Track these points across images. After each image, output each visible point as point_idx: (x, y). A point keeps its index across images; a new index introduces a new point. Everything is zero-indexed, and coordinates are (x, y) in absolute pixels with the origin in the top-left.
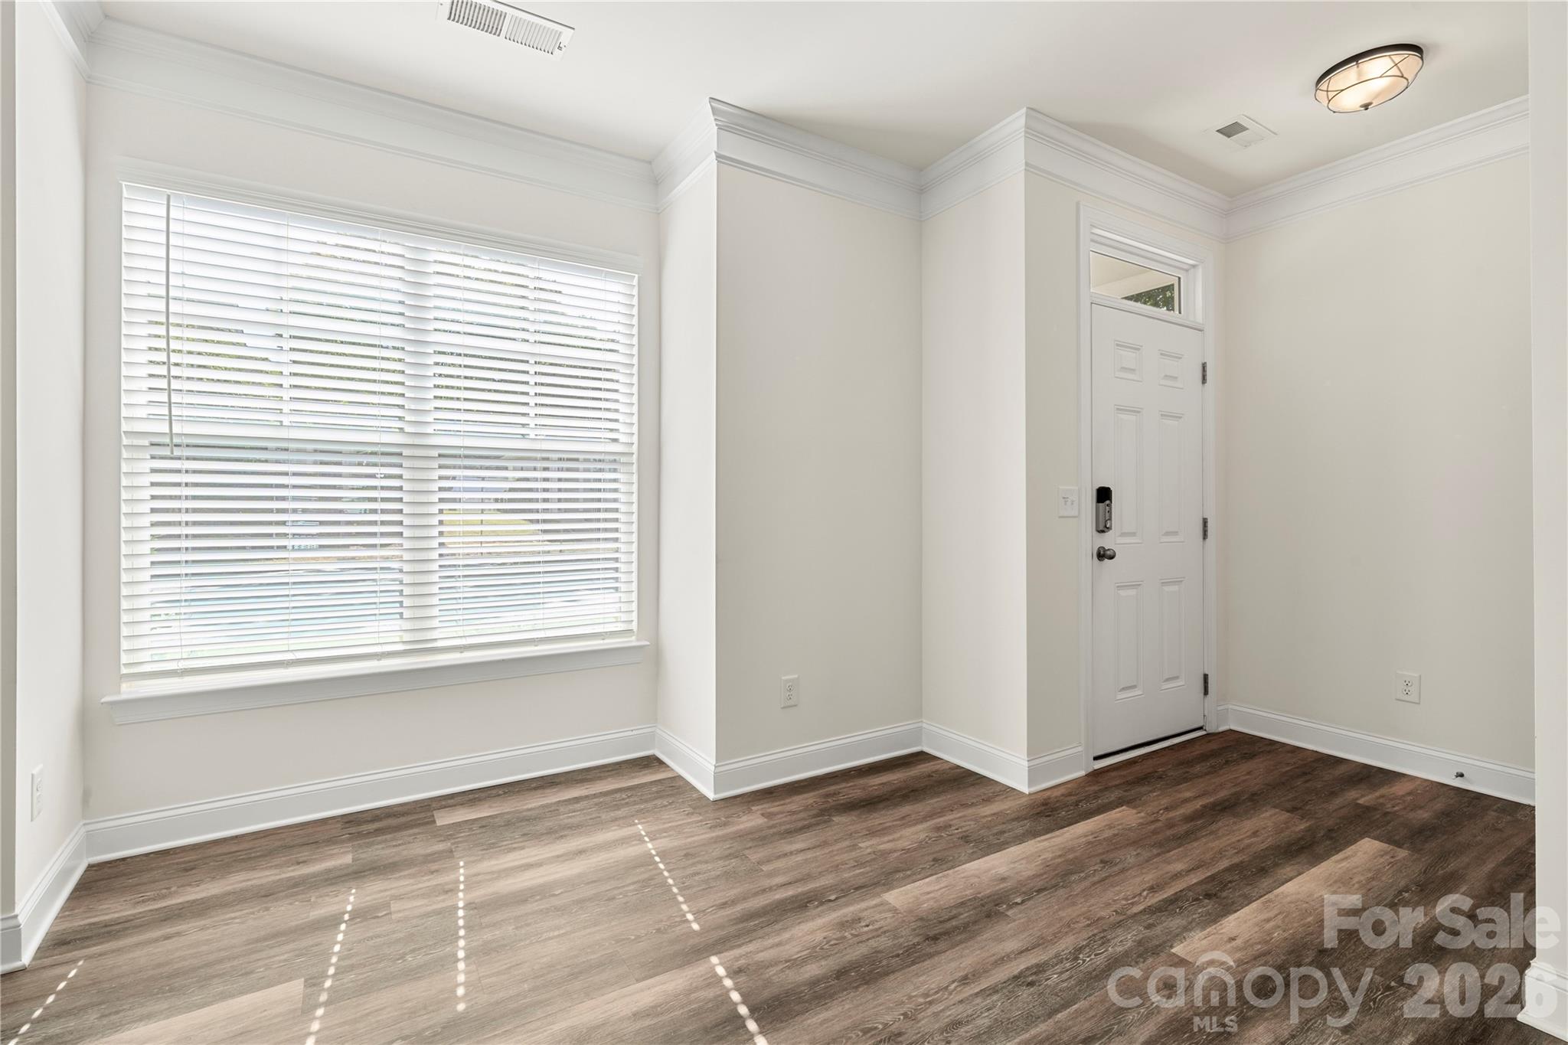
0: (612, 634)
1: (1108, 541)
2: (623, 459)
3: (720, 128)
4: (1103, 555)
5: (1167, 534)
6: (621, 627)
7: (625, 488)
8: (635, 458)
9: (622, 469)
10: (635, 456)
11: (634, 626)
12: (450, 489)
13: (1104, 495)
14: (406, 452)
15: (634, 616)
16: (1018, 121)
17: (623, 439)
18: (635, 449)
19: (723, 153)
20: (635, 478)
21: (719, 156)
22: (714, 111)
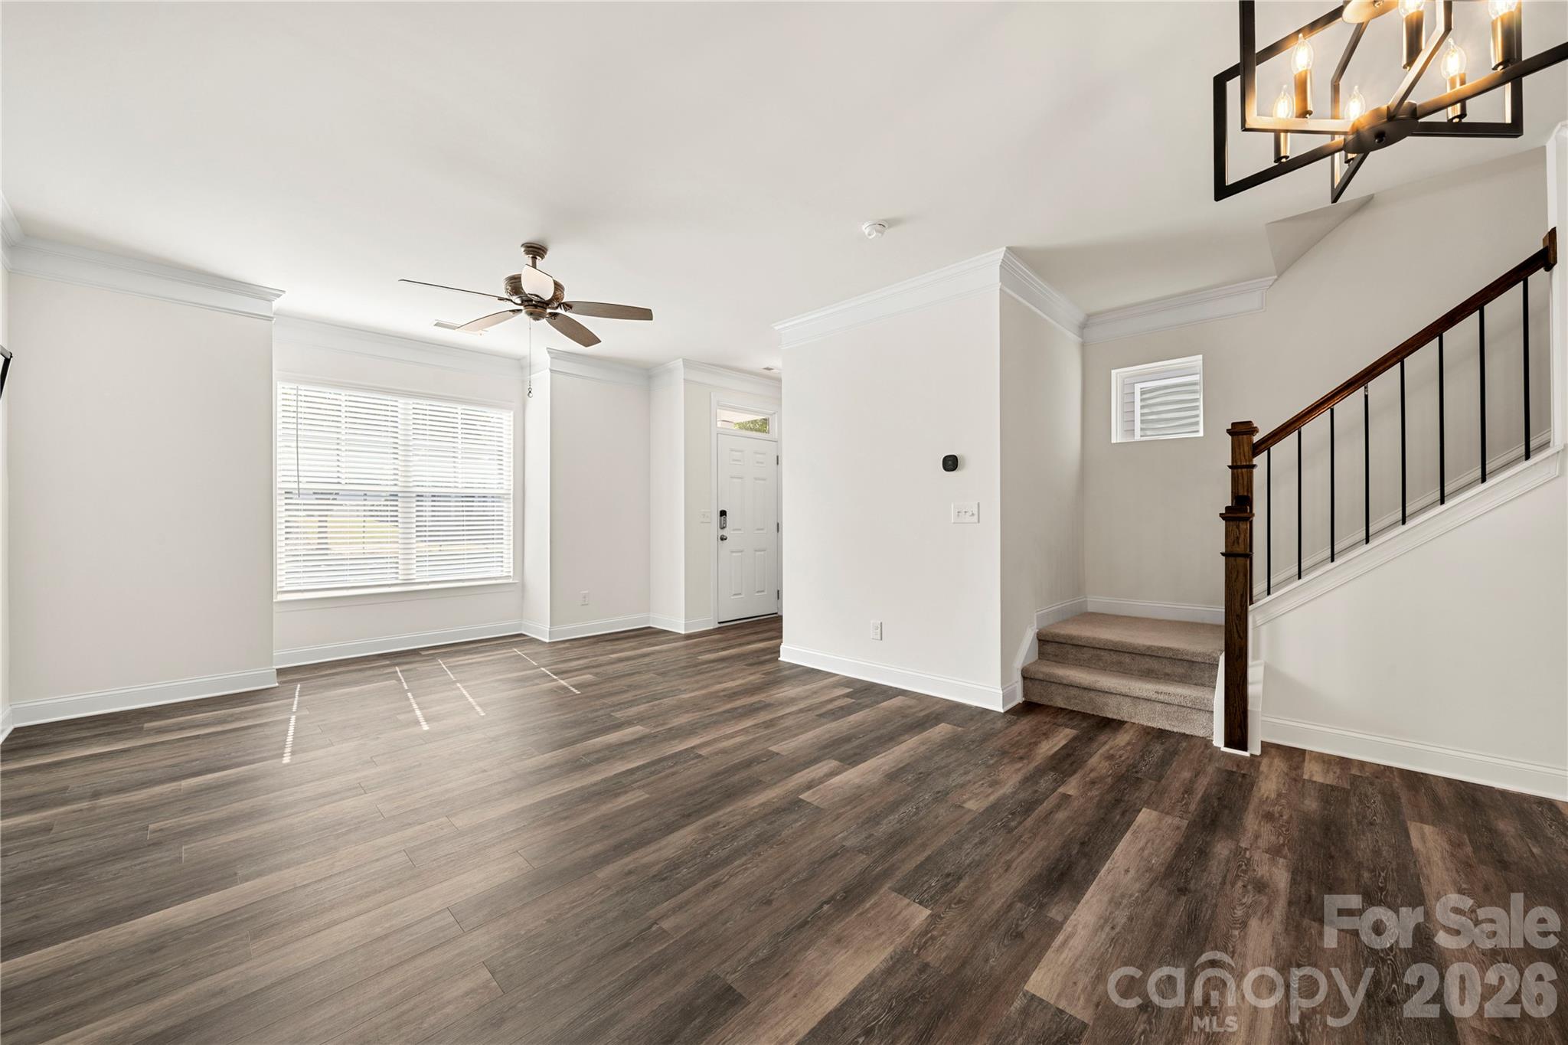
0: (500, 578)
1: (725, 533)
2: (506, 497)
3: (552, 358)
4: (723, 539)
5: (758, 529)
6: (506, 574)
7: (507, 509)
8: (511, 496)
9: (505, 501)
10: (512, 495)
11: (511, 574)
12: (422, 511)
13: (723, 513)
14: (400, 495)
15: (512, 570)
16: (680, 362)
17: (505, 487)
18: (511, 492)
19: (554, 369)
20: (512, 505)
21: (551, 370)
22: (549, 352)
